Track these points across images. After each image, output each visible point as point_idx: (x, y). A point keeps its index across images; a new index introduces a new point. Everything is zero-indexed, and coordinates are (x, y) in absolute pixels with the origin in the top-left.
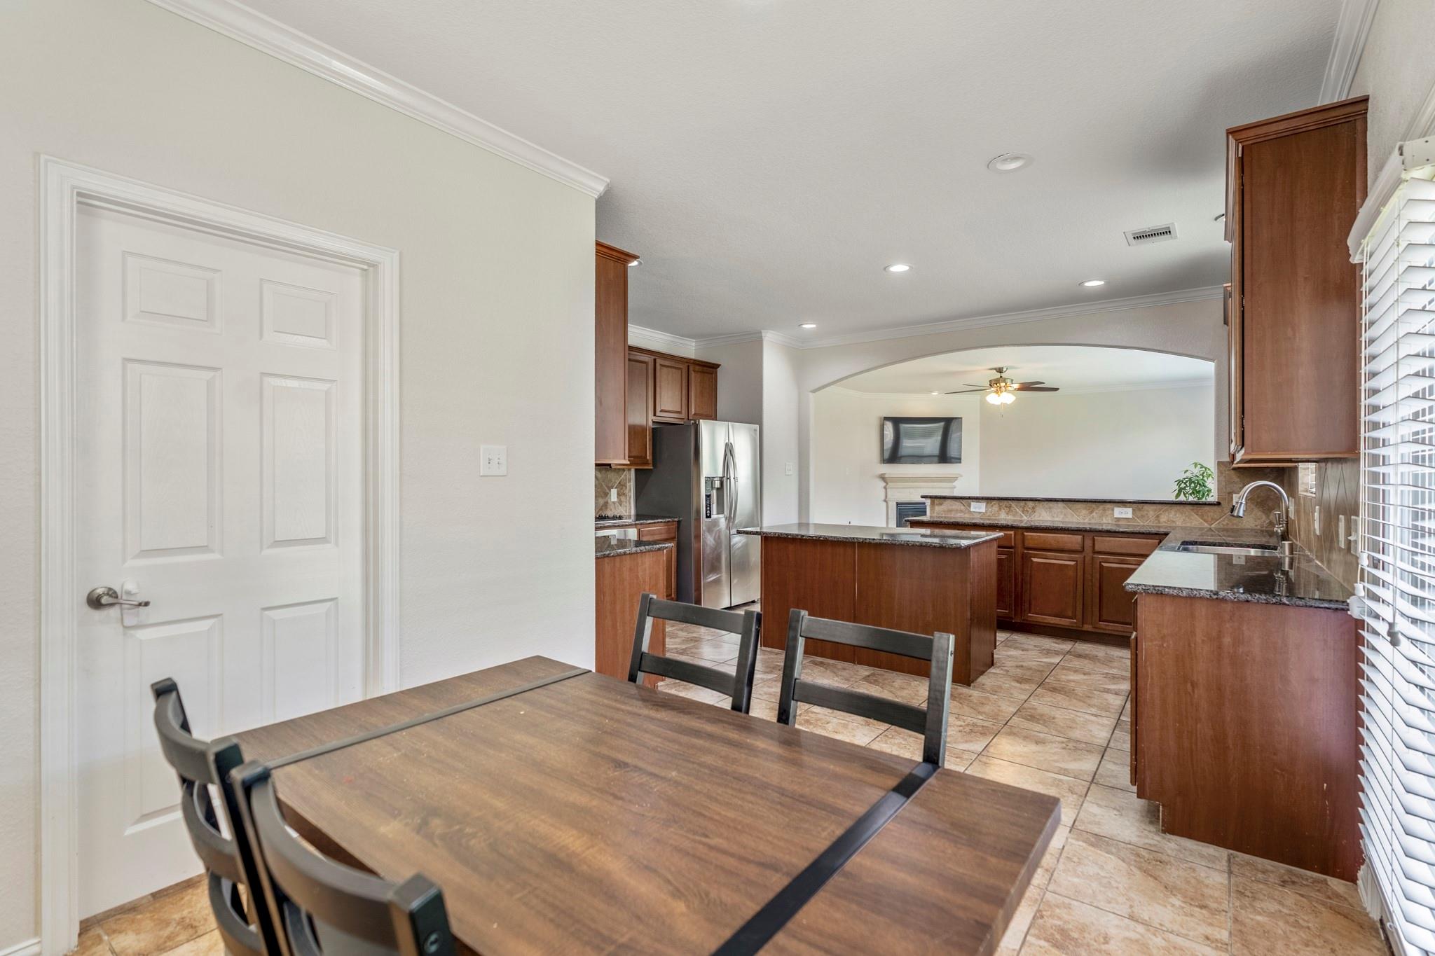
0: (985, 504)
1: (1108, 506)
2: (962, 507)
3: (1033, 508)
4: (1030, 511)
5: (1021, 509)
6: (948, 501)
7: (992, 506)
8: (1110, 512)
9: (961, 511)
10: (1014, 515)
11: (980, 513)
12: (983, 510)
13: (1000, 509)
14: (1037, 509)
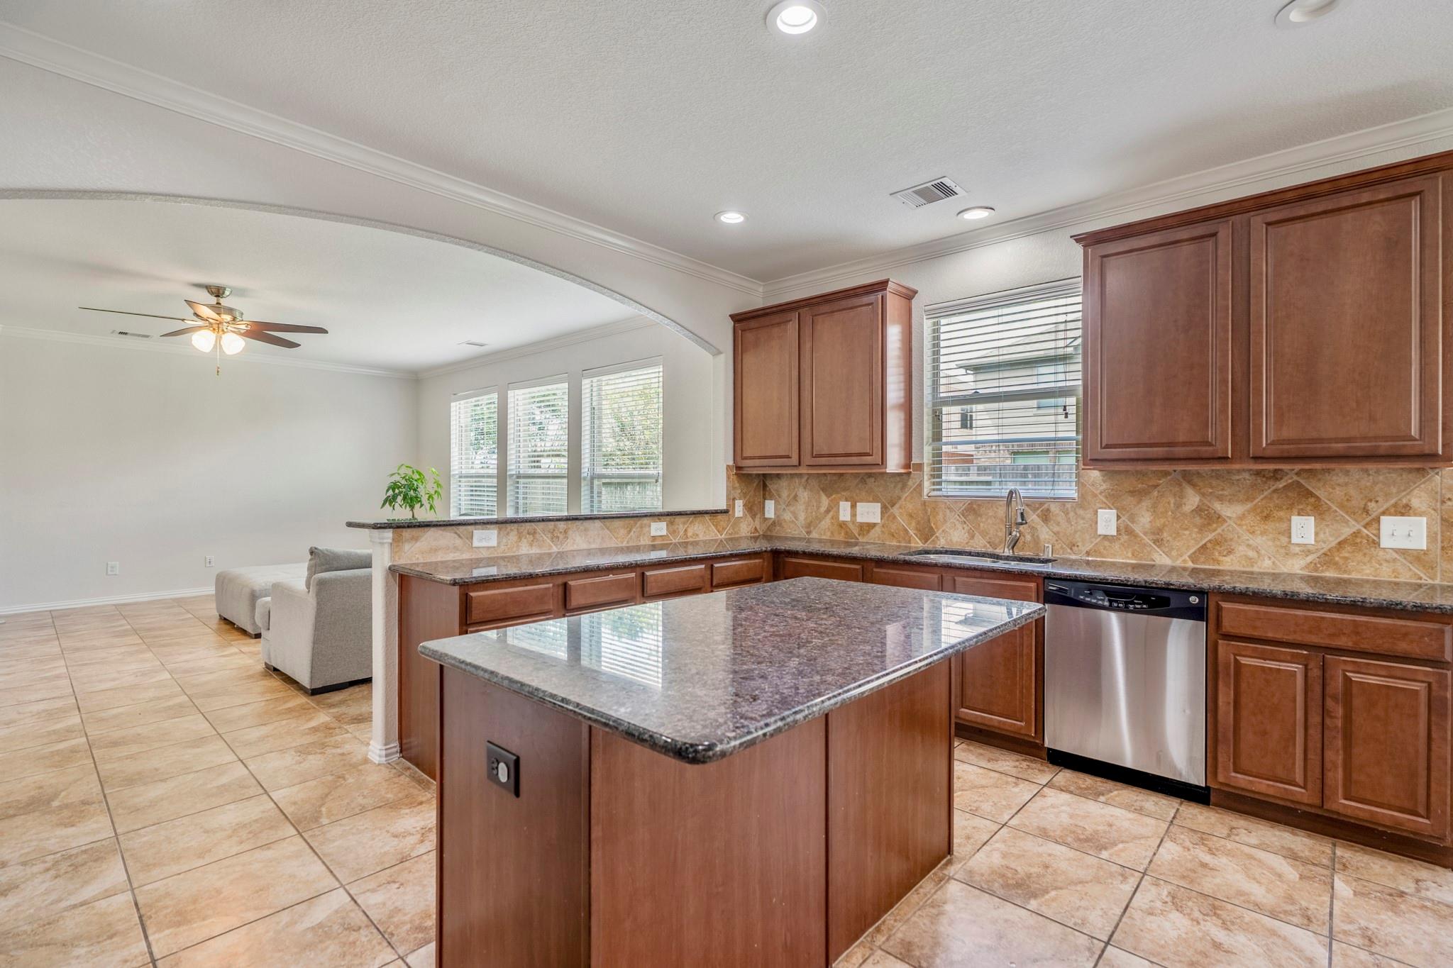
0: (496, 532)
1: (645, 521)
2: (458, 542)
3: (566, 532)
4: (561, 536)
5: (549, 535)
6: (431, 532)
7: (508, 534)
8: (647, 529)
9: (456, 549)
10: (540, 547)
11: (488, 548)
12: (494, 543)
13: (520, 538)
14: (570, 532)
